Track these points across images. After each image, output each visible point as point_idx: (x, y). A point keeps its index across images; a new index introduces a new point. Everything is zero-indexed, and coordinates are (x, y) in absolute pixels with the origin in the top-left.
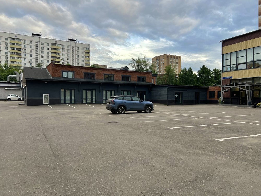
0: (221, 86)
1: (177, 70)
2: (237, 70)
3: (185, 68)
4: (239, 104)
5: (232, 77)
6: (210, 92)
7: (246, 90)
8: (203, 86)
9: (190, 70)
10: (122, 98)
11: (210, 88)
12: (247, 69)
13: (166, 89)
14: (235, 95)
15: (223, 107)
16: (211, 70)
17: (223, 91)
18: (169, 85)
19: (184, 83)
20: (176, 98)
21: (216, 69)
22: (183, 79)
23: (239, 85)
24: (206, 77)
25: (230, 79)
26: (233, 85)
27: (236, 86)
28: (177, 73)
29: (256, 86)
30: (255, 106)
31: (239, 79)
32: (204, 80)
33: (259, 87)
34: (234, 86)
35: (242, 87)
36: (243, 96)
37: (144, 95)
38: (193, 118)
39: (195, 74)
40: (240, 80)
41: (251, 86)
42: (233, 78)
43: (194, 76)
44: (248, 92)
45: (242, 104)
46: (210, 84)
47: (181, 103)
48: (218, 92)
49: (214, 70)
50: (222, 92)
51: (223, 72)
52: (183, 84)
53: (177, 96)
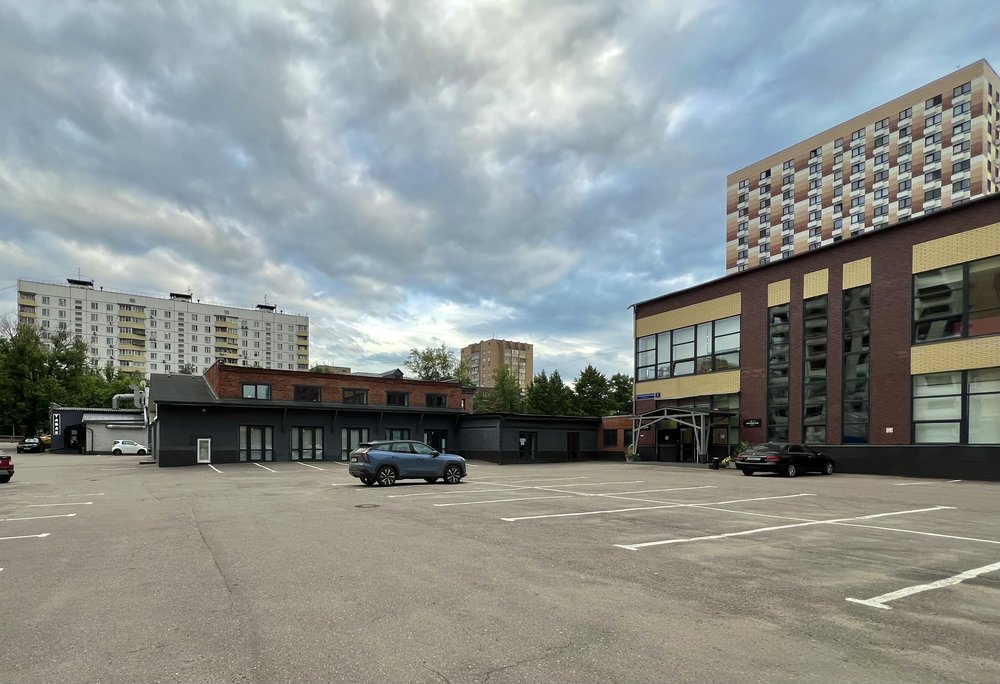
0: (632, 417)
1: (522, 377)
2: (672, 376)
3: (543, 373)
4: (678, 460)
5: (659, 395)
6: (605, 431)
7: (694, 426)
8: (587, 416)
9: (556, 379)
10: (387, 447)
11: (604, 422)
12: (695, 373)
13: (498, 424)
14: (667, 438)
15: (639, 468)
16: (608, 377)
17: (638, 429)
18: (504, 415)
19: (541, 409)
20: (522, 447)
21: (619, 374)
22: (537, 400)
23: (678, 413)
24: (594, 394)
25: (655, 399)
26: (662, 413)
27: (668, 417)
28: (523, 385)
29: (718, 415)
30: (717, 466)
31: (678, 400)
32: (590, 402)
33: (727, 419)
34: (666, 416)
35: (683, 419)
36: (688, 440)
37: (443, 441)
38: (565, 494)
39: (567, 388)
40: (680, 402)
41: (706, 417)
42: (663, 397)
43: (566, 392)
44: (699, 431)
45: (685, 460)
46: (604, 412)
47: (533, 458)
48: (626, 431)
49: (614, 378)
50: (634, 431)
51: (637, 381)
52: (539, 411)
53: (523, 441)
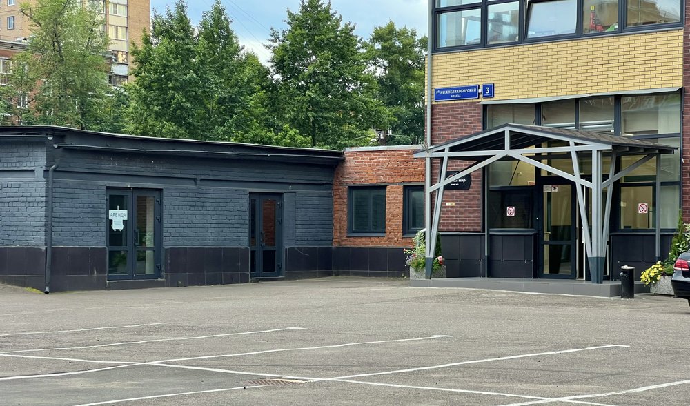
0: (424, 151)
1: (117, 18)
2: (523, 37)
3: (181, 8)
5: (490, 90)
6: (352, 188)
7: (576, 179)
8: (304, 143)
9: (218, 31)
11: (351, 162)
12: (580, 33)
13: (38, 160)
17: (440, 185)
18: (60, 135)
20: (115, 237)
22: (163, 90)
24: (325, 82)
25: (482, 101)
27: (514, 152)
28: (120, 42)
31: (537, 106)
32: (313, 103)
34: (508, 150)
36: (562, 219)
39: (251, 59)
42: (501, 96)
43: (248, 72)
46: (352, 135)
47: (149, 269)
48: (408, 189)
50: (428, 189)
51: (437, 48)
